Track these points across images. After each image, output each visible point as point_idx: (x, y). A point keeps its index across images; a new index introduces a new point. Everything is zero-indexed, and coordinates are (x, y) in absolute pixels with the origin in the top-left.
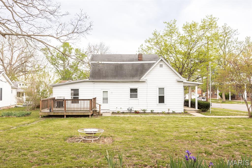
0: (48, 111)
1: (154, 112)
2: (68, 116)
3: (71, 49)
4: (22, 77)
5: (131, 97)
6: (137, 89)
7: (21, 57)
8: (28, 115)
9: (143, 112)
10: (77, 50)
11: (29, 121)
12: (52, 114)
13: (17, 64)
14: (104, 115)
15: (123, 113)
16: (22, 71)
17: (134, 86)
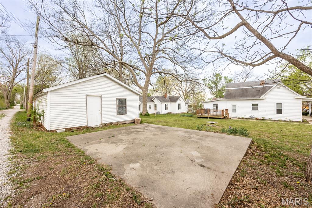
0: (201, 115)
1: (272, 119)
2: (210, 118)
3: (221, 77)
4: (192, 97)
5: (252, 109)
6: (257, 104)
7: (191, 85)
8: (192, 116)
9: (262, 119)
10: (225, 77)
11: (191, 118)
12: (202, 116)
13: (189, 90)
14: (231, 119)
15: (246, 118)
16: (192, 93)
17: (255, 102)
